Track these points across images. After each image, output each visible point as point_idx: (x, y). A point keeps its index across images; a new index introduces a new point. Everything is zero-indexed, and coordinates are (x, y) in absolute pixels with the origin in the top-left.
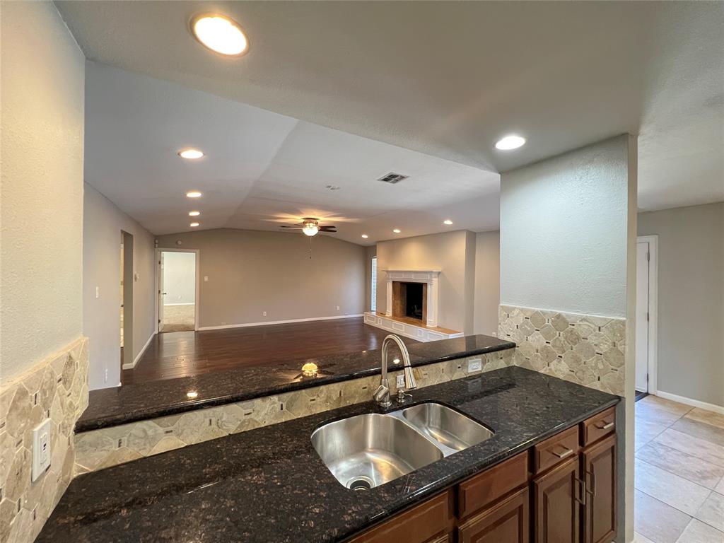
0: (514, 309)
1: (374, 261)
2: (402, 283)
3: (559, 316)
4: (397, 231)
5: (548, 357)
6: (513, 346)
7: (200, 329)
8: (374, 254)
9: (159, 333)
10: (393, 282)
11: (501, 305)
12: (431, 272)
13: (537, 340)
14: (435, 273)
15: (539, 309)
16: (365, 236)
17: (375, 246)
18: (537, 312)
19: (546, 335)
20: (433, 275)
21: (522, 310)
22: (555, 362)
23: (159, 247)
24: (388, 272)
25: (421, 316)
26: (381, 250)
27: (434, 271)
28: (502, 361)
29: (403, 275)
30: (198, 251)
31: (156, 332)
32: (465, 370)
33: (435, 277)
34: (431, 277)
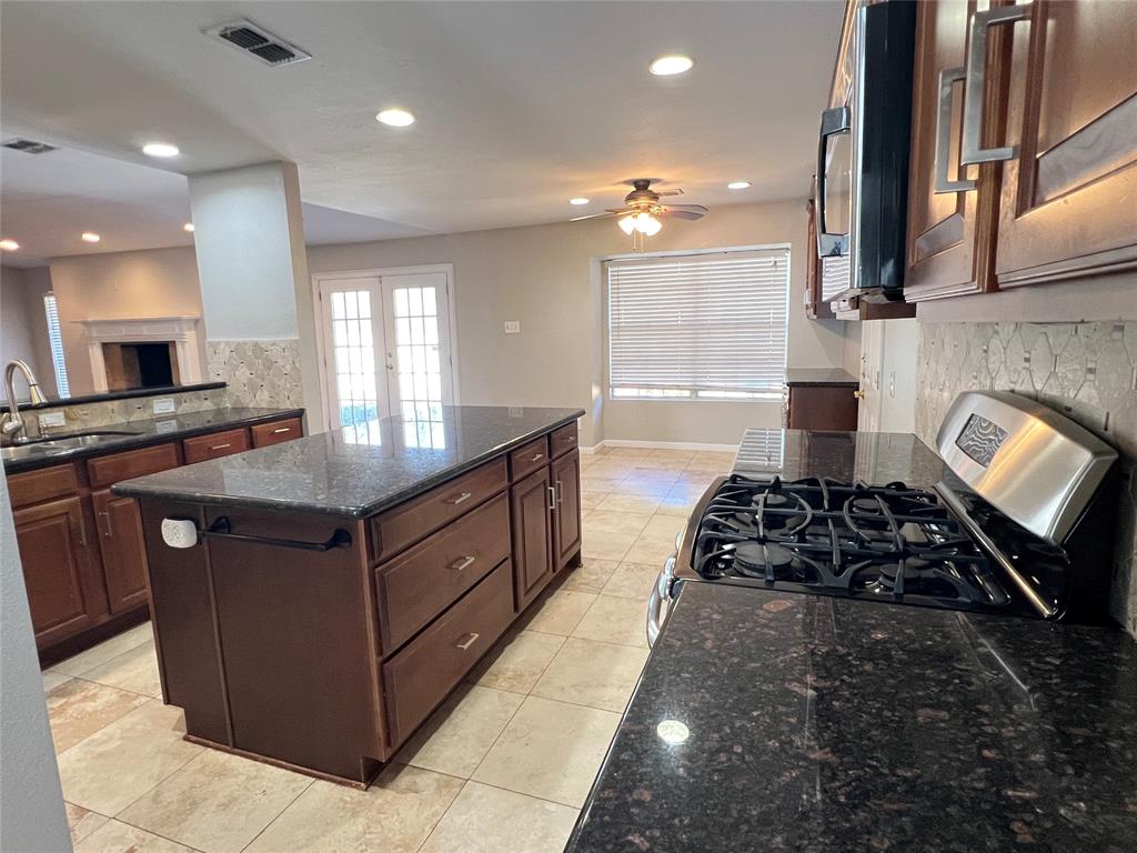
0: (219, 343)
1: (50, 302)
2: (125, 346)
3: (256, 344)
4: (91, 237)
5: (253, 388)
6: (223, 385)
8: (47, 288)
10: (104, 344)
11: (209, 340)
12: (178, 320)
13: (243, 374)
14: (187, 320)
15: (240, 340)
16: (10, 245)
17: (46, 268)
18: (239, 344)
19: (250, 366)
20: (185, 326)
21: (227, 343)
22: (259, 392)
24: (85, 323)
26: (62, 279)
27: (185, 316)
28: (208, 402)
29: (123, 329)
32: (149, 411)
33: (190, 329)
34: (181, 330)
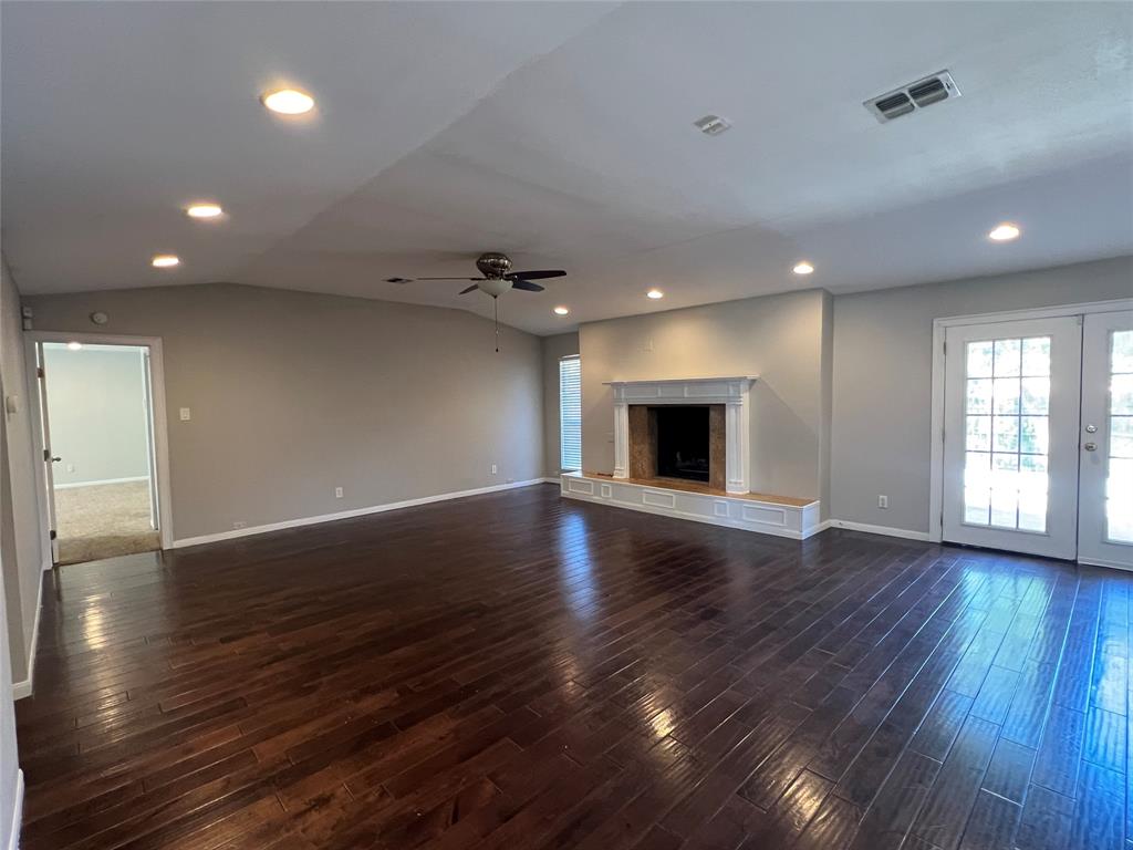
1: (568, 364)
2: (651, 409)
4: (655, 294)
7: (178, 544)
9: (56, 566)
10: (630, 406)
12: (737, 381)
14: (744, 381)
16: (561, 311)
17: (577, 333)
20: (740, 387)
23: (35, 328)
24: (615, 385)
25: (708, 475)
30: (158, 342)
31: (48, 565)
33: (746, 390)
34: (735, 391)
